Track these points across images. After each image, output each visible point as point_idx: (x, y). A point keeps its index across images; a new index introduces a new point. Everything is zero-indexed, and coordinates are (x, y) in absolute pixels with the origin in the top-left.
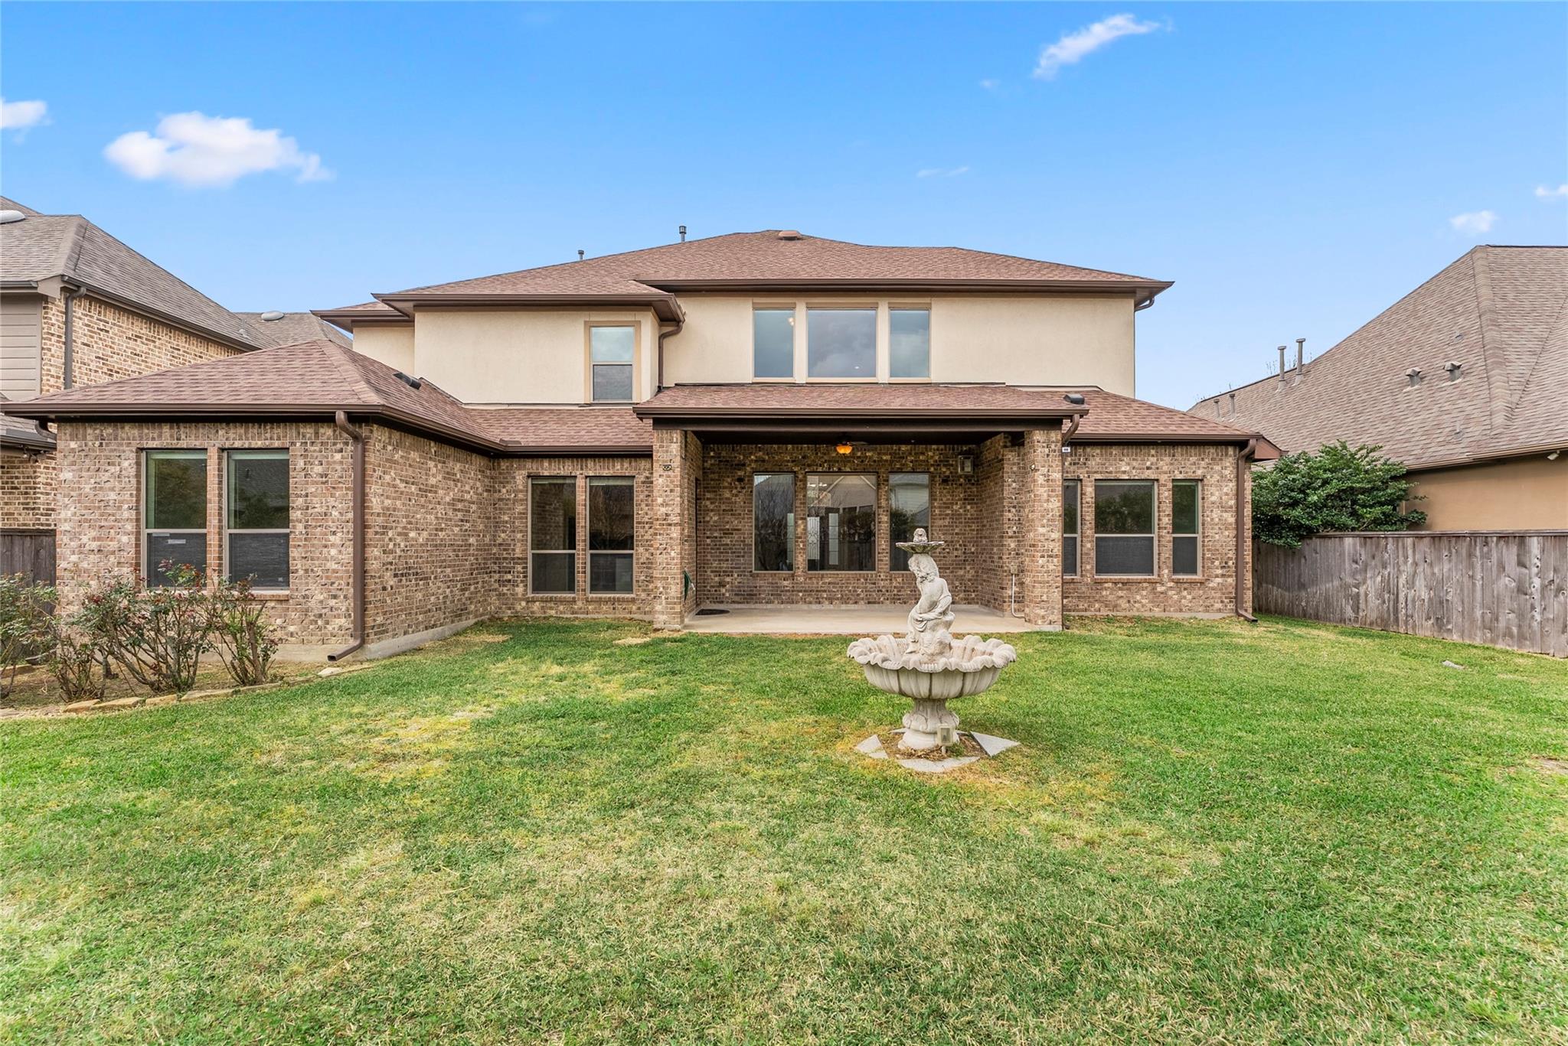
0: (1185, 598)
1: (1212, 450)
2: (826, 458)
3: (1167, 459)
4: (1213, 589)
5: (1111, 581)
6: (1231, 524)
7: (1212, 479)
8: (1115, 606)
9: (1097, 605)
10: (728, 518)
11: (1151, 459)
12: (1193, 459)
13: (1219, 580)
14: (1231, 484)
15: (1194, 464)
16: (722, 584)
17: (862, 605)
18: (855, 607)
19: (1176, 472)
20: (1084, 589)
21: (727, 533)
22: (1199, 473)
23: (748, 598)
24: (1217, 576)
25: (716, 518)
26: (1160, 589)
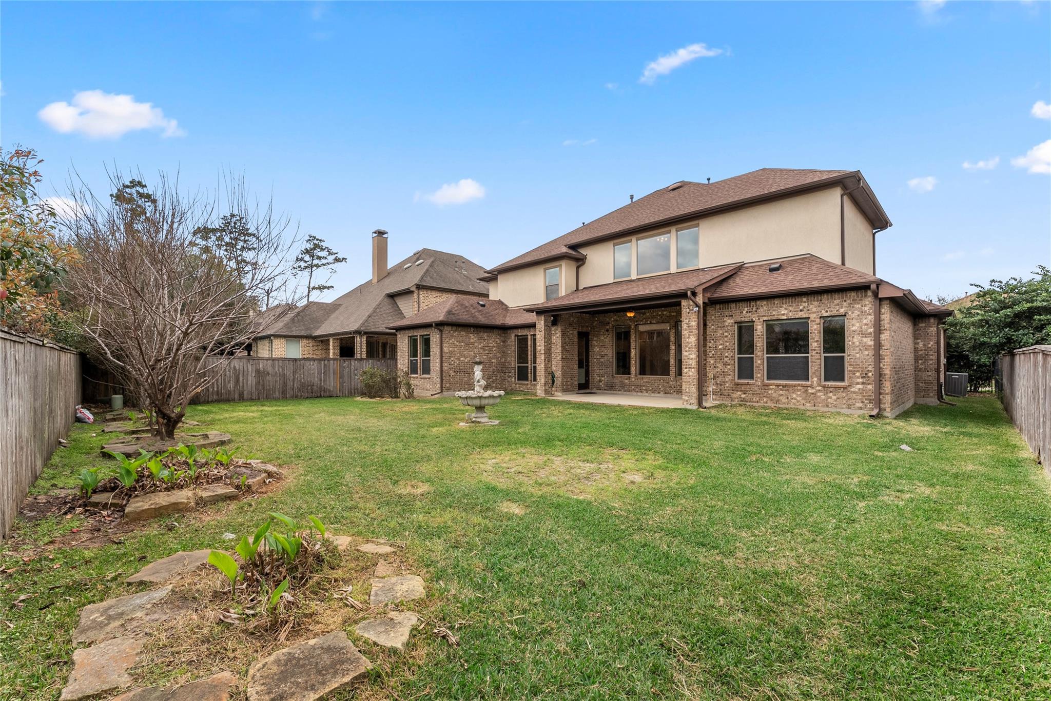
0: (831, 398)
1: (853, 294)
2: (644, 316)
3: (816, 303)
4: (854, 392)
5: (773, 384)
6: (870, 346)
7: (853, 314)
8: (778, 401)
9: (765, 400)
10: (603, 349)
11: (804, 304)
12: (836, 302)
13: (860, 386)
14: (870, 317)
15: (838, 305)
16: (600, 381)
17: (662, 394)
18: (658, 395)
19: (823, 312)
20: (756, 389)
21: (602, 356)
22: (842, 311)
23: (611, 388)
24: (858, 383)
25: (598, 349)
26: (810, 391)
